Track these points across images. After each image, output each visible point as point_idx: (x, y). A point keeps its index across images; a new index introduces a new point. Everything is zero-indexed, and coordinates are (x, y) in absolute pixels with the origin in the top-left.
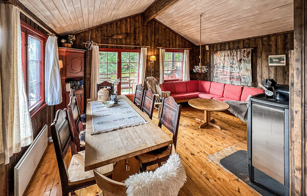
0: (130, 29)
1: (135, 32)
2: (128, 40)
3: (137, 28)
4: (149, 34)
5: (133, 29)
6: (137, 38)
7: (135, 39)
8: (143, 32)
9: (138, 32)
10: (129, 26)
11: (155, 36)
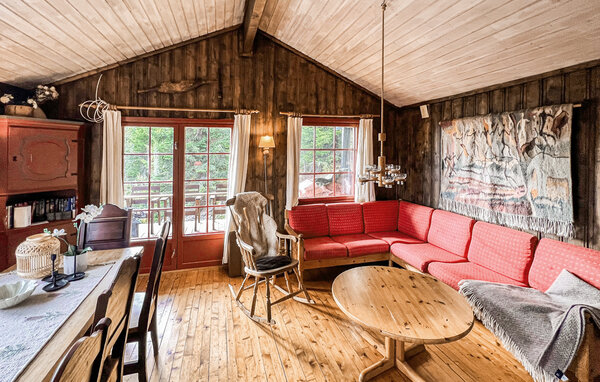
0: (208, 67)
1: (220, 75)
2: (202, 97)
3: (226, 65)
4: (260, 80)
5: (214, 67)
6: (226, 91)
7: (220, 93)
8: (243, 75)
9: (228, 75)
10: (204, 59)
11: (276, 85)
